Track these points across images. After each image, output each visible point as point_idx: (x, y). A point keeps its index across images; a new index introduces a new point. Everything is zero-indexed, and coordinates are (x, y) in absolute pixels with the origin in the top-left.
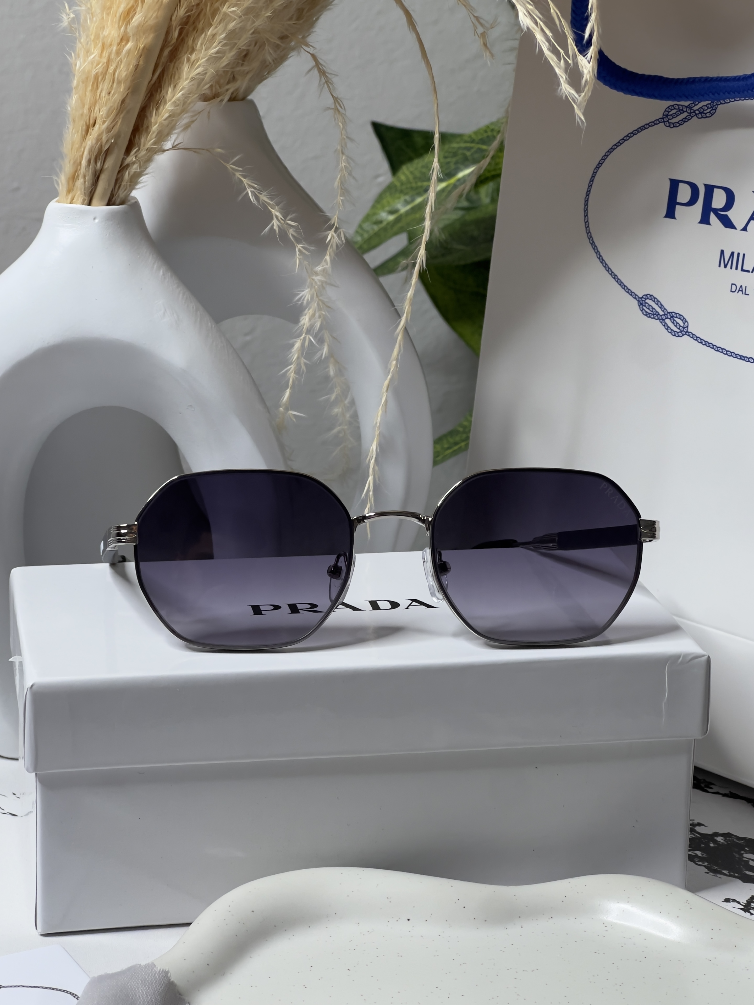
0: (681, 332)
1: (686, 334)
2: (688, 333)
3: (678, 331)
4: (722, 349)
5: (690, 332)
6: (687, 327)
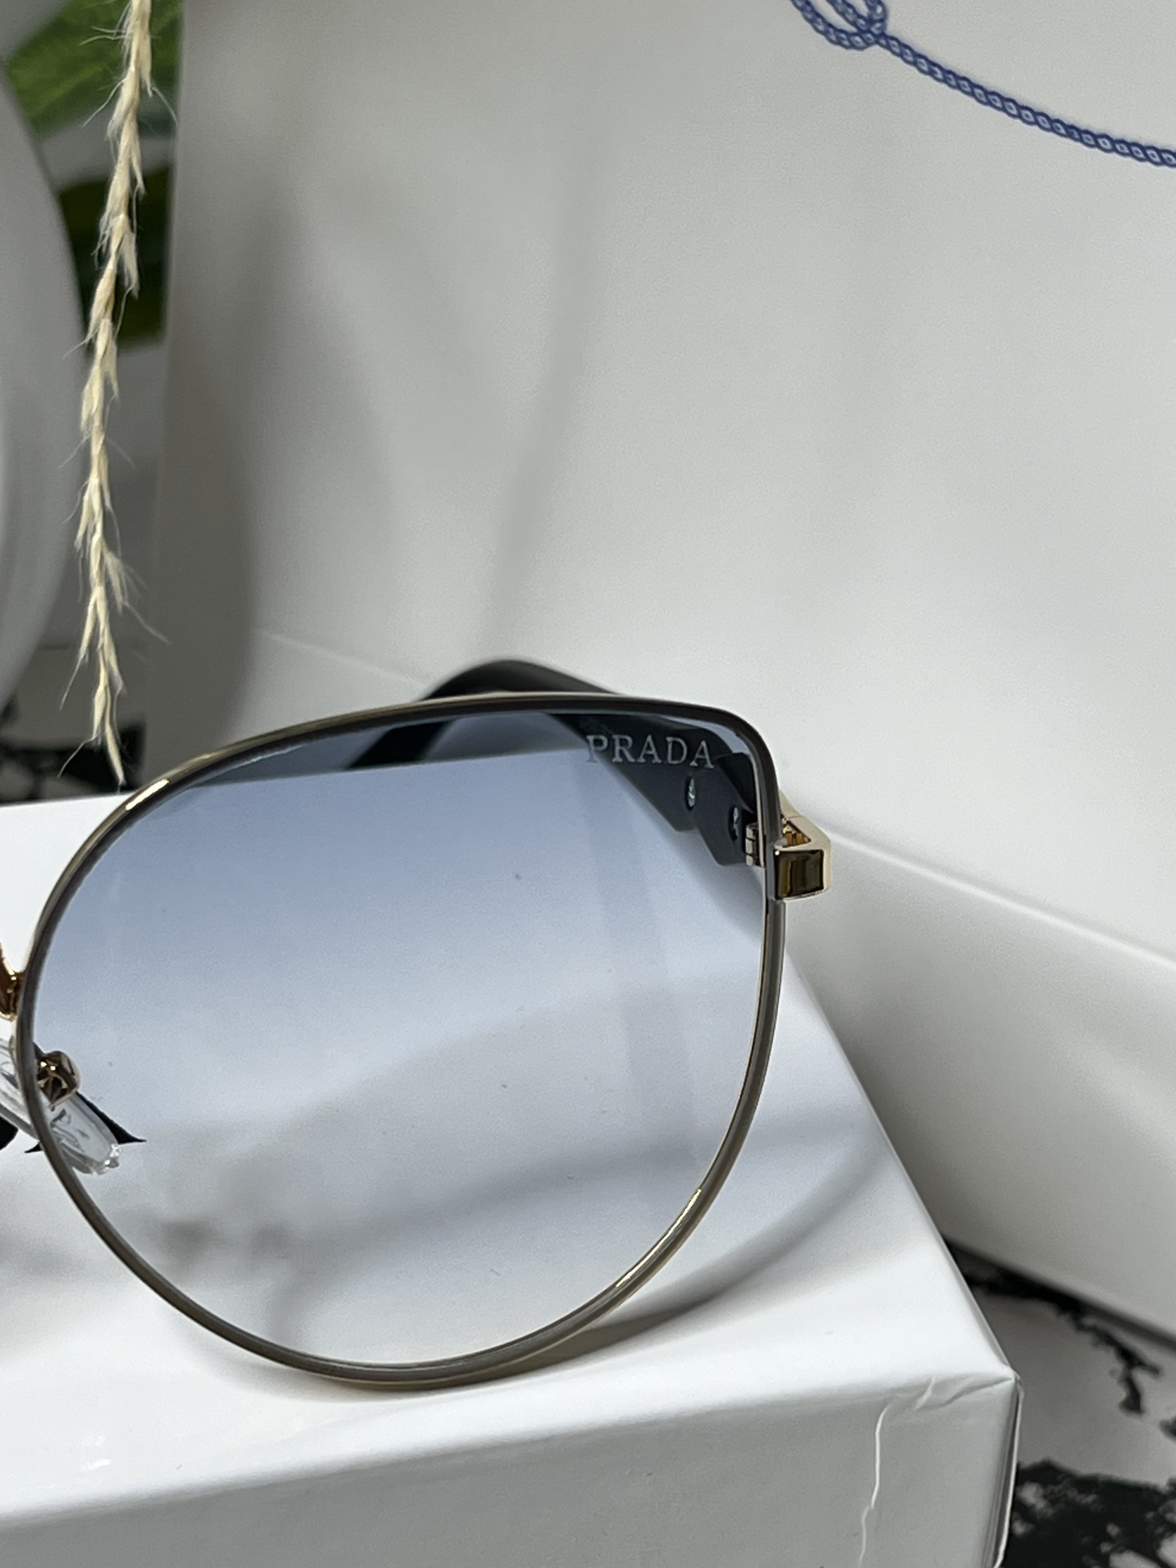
0: (861, 33)
1: (877, 42)
2: (886, 40)
3: (853, 29)
4: (1004, 99)
5: (893, 38)
6: (882, 21)
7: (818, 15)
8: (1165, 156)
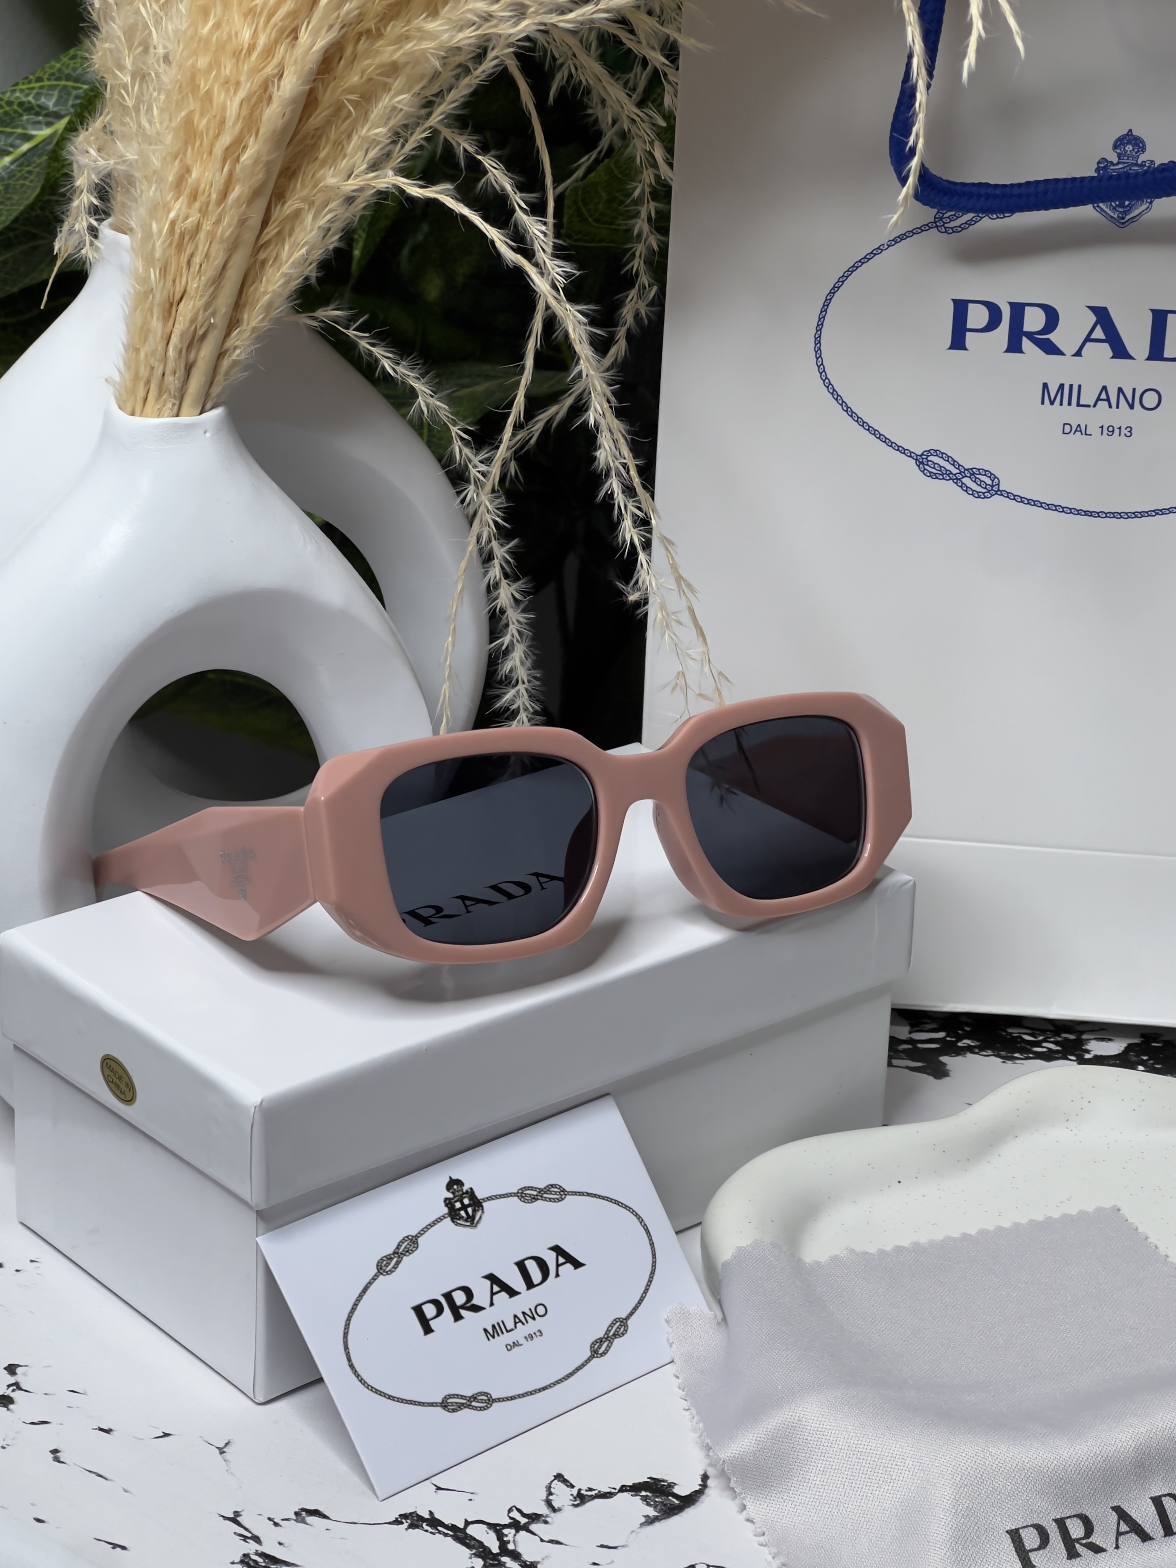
0: (989, 491)
1: (996, 494)
3: (985, 491)
4: (1056, 506)
5: (1003, 491)
6: (998, 485)
7: (967, 487)
8: (1129, 514)
